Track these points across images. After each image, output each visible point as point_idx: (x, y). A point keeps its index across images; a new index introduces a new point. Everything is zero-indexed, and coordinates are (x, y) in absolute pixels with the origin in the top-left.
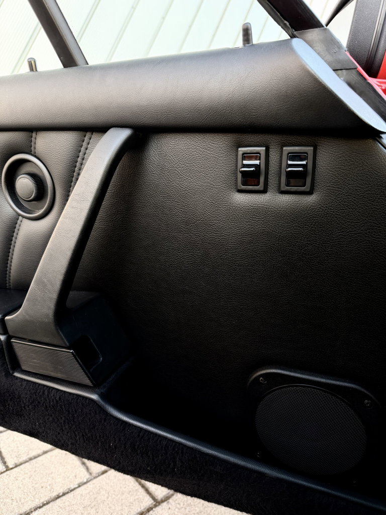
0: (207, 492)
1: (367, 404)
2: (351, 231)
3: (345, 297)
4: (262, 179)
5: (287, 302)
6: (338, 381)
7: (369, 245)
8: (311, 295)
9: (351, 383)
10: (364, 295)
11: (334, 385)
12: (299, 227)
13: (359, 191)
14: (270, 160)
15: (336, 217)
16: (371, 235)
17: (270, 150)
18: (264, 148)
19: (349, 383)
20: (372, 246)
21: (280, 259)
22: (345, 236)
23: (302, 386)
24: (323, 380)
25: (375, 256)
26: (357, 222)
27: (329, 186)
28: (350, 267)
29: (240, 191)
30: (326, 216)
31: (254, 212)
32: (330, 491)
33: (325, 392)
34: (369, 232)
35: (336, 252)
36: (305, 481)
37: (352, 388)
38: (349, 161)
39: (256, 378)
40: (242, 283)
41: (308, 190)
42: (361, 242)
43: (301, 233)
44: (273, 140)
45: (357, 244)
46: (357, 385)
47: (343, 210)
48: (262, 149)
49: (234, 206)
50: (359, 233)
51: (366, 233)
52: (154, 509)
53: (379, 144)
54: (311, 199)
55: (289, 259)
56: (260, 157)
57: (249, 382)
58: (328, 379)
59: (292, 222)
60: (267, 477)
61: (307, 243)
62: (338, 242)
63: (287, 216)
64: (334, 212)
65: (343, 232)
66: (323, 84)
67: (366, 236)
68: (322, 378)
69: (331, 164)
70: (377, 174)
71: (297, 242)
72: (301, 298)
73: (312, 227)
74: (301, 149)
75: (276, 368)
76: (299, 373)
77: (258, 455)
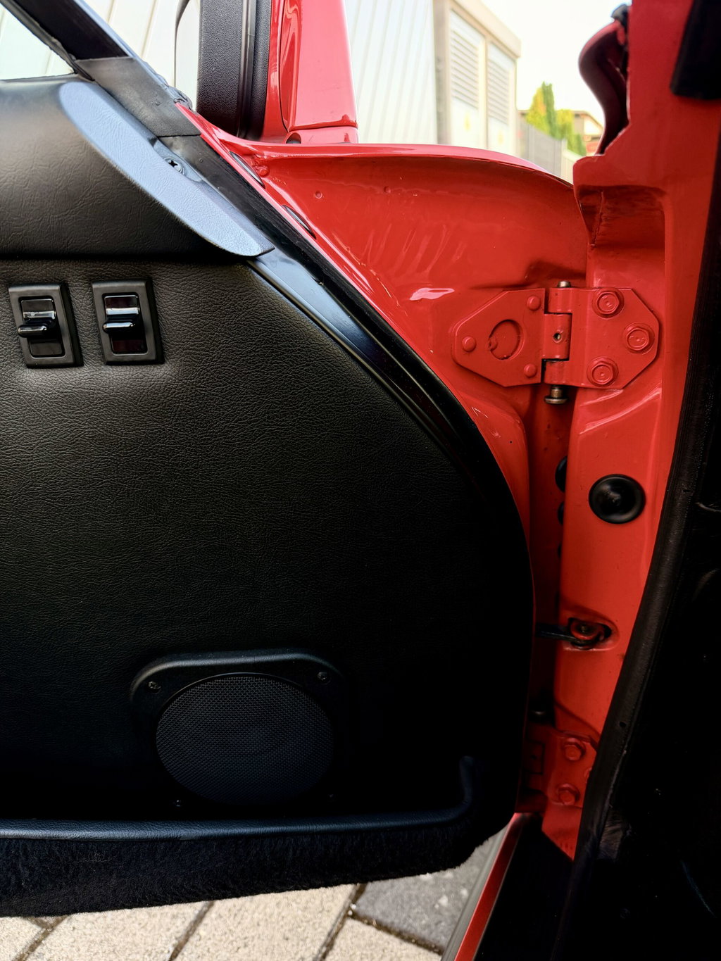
0: (92, 898)
1: (322, 677)
2: (241, 420)
3: (255, 523)
4: (67, 342)
5: (165, 548)
6: (274, 654)
7: (273, 438)
8: (202, 530)
9: (293, 653)
10: (282, 516)
11: (267, 663)
12: (155, 421)
13: (238, 353)
14: (74, 306)
15: (212, 400)
16: (272, 422)
17: (71, 289)
18: (57, 288)
19: (290, 652)
20: (277, 438)
21: (137, 479)
22: (233, 427)
23: (218, 678)
24: (250, 660)
25: (286, 453)
26: (247, 404)
27: (188, 349)
28: (253, 476)
29: (32, 366)
30: (195, 400)
31: (69, 401)
32: (285, 828)
33: (256, 676)
34: (268, 417)
35: (226, 456)
36: (245, 826)
37: (297, 661)
38: (210, 303)
39: (141, 684)
40: (78, 531)
41: (153, 357)
42: (260, 435)
43: (160, 432)
44: (72, 272)
45: (255, 439)
46: (302, 653)
47: (220, 386)
48: (54, 289)
49: (28, 395)
50: (254, 421)
51: (264, 420)
52: (43, 942)
53: (253, 271)
54: (162, 373)
55: (152, 477)
56: (53, 303)
57: (132, 694)
58: (257, 655)
59: (141, 414)
60: (184, 841)
61: (176, 447)
62: (225, 438)
63: (130, 404)
64: (206, 391)
65: (228, 422)
66: (126, 179)
67: (265, 425)
68: (249, 656)
69: (182, 310)
70: (260, 323)
71: (158, 447)
72: (187, 538)
73: (177, 419)
74: (124, 287)
75: (171, 660)
76: (210, 658)
77: (178, 803)
